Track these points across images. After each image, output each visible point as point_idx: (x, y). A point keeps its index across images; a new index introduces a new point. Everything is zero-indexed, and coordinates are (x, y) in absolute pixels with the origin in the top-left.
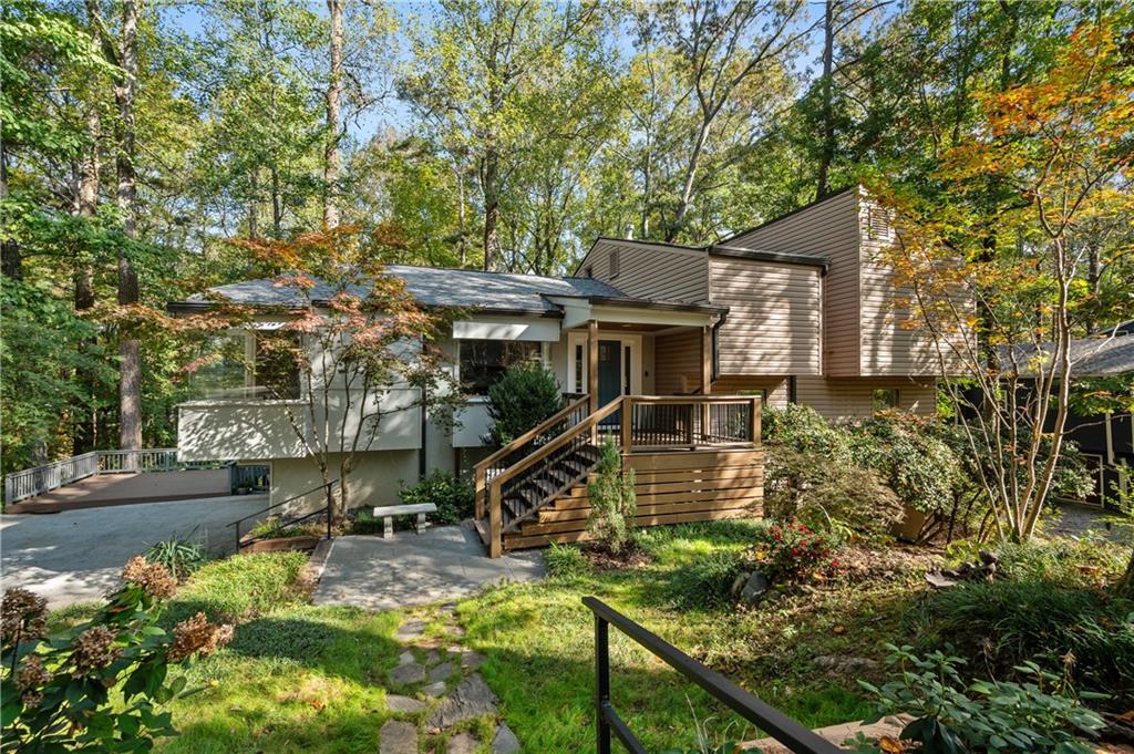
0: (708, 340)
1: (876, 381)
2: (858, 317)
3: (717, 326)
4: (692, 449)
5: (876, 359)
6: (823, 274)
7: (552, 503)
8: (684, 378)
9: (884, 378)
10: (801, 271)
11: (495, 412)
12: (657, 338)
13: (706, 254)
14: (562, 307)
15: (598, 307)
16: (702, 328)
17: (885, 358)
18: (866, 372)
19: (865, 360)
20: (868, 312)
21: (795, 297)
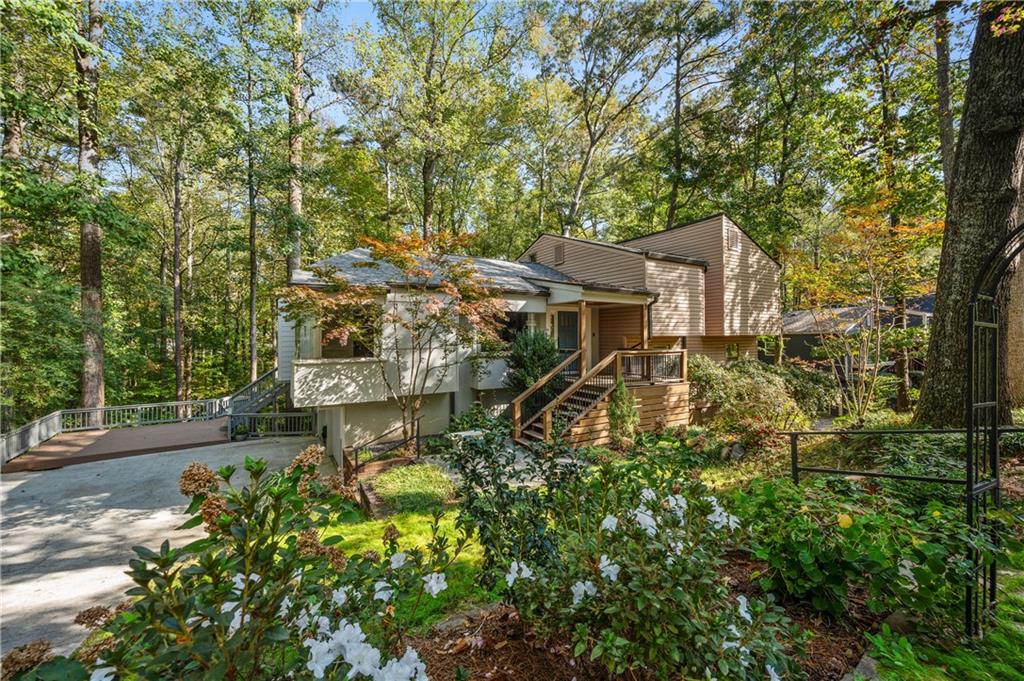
0: (646, 312)
1: (732, 338)
2: (723, 302)
3: (651, 304)
4: (652, 384)
5: (732, 325)
6: (705, 271)
7: (578, 423)
8: (625, 338)
9: (737, 337)
10: (694, 269)
11: (511, 364)
12: (600, 310)
13: (643, 257)
14: (548, 289)
15: (588, 292)
16: (642, 306)
17: (737, 324)
18: (727, 333)
19: (726, 324)
20: (728, 296)
21: (691, 285)
